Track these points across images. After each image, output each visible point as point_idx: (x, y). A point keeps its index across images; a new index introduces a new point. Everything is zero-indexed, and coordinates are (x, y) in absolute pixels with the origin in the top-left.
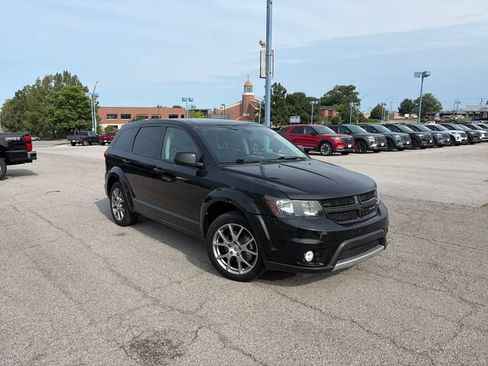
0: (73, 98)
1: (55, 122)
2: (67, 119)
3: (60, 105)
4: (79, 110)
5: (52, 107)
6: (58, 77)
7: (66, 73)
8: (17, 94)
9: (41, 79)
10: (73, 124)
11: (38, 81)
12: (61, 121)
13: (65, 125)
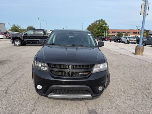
0: (102, 26)
1: (96, 34)
2: (99, 33)
3: (98, 29)
4: (103, 30)
5: (96, 29)
6: (99, 21)
7: (102, 20)
8: (89, 26)
9: (95, 21)
10: (100, 34)
11: (94, 22)
12: (97, 33)
13: (98, 34)
